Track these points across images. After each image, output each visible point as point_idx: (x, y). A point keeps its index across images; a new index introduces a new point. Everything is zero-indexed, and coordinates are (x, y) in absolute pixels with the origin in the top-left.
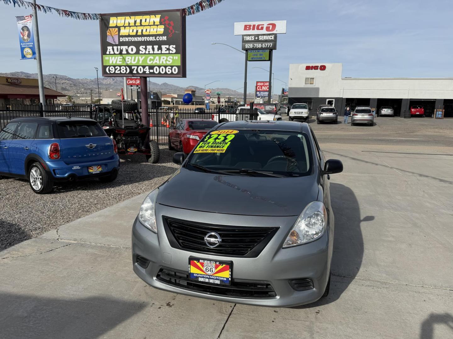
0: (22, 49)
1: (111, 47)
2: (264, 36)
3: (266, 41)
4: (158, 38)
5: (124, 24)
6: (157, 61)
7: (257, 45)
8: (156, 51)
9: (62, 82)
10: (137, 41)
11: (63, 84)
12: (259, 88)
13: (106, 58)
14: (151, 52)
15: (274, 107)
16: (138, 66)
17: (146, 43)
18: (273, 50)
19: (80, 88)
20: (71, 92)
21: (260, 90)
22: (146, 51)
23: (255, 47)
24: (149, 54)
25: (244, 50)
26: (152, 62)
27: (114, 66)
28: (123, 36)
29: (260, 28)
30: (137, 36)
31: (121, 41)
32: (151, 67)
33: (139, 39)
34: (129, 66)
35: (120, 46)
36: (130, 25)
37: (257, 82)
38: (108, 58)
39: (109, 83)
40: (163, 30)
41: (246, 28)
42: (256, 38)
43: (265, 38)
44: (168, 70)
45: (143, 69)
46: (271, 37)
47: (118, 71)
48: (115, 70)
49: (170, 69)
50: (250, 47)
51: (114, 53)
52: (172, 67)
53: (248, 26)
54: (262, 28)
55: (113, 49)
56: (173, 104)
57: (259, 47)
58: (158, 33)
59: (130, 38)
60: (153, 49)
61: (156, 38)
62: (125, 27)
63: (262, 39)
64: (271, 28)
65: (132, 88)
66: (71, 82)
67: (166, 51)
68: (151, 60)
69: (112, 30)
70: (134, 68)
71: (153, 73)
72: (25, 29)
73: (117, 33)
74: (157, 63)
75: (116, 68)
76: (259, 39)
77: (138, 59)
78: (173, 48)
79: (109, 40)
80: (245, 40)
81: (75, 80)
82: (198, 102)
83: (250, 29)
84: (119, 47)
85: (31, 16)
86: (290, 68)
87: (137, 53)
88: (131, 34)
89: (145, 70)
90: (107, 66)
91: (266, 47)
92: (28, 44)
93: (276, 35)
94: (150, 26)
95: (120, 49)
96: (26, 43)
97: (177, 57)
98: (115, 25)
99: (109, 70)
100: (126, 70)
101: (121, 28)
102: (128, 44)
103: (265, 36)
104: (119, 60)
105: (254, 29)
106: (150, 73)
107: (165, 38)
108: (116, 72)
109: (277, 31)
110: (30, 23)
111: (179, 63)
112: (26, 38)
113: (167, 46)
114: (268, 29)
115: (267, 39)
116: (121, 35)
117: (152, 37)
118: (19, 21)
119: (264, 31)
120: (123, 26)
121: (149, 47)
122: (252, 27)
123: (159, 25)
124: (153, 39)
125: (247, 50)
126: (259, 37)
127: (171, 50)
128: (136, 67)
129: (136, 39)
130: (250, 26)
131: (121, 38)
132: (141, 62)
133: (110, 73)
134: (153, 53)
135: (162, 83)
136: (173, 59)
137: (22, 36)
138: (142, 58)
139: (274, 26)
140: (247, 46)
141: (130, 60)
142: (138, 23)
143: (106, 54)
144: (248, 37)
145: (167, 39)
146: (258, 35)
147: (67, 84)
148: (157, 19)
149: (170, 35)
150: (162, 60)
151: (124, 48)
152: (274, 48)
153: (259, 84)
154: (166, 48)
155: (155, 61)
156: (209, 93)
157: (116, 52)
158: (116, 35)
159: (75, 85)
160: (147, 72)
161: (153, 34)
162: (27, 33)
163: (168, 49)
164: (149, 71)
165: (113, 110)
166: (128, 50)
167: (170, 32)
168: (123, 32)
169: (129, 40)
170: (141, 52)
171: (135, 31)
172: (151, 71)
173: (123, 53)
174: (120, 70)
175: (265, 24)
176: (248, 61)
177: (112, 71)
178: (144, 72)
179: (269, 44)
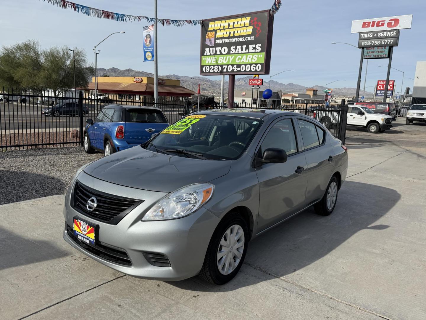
0: (145, 53)
1: (208, 49)
2: (384, 33)
3: (386, 37)
4: (247, 39)
5: (220, 28)
6: (244, 59)
7: (375, 43)
8: (244, 51)
9: (203, 83)
10: (230, 42)
11: (203, 85)
12: (380, 87)
13: (204, 59)
14: (240, 52)
15: (387, 107)
16: (228, 65)
17: (236, 44)
18: (394, 47)
19: (216, 88)
20: (209, 92)
21: (382, 89)
22: (236, 51)
23: (373, 44)
24: (238, 53)
25: (360, 48)
26: (240, 60)
27: (210, 66)
28: (218, 39)
29: (380, 24)
30: (229, 37)
31: (216, 43)
32: (239, 66)
33: (231, 40)
34: (220, 65)
35: (215, 47)
36: (225, 28)
37: (379, 81)
38: (205, 58)
39: (240, 84)
40: (251, 30)
41: (364, 25)
42: (375, 35)
43: (385, 34)
44: (253, 68)
45: (232, 67)
46: (392, 34)
47: (212, 70)
48: (210, 69)
49: (255, 66)
50: (367, 44)
51: (210, 54)
52: (256, 64)
53: (367, 24)
54: (383, 25)
55: (210, 51)
56: (293, 103)
57: (378, 44)
58: (247, 34)
59: (224, 40)
60: (242, 49)
61: (245, 39)
62: (220, 30)
63: (382, 36)
64: (393, 24)
65: (254, 88)
66: (209, 83)
67: (252, 50)
68: (239, 59)
69: (210, 33)
70: (225, 67)
71: (240, 71)
72: (148, 36)
73: (214, 36)
74: (243, 61)
75: (211, 67)
76: (379, 36)
77: (229, 58)
78: (258, 47)
79: (208, 43)
80: (362, 37)
81: (213, 81)
82: (319, 101)
83: (368, 26)
84: (214, 49)
85: (153, 26)
86: (417, 65)
87: (229, 53)
88: (225, 36)
89: (233, 69)
90: (204, 66)
91: (385, 44)
92: (149, 48)
93: (398, 32)
94: (241, 27)
95: (215, 50)
96: (147, 48)
97: (261, 55)
98: (213, 29)
99: (206, 70)
100: (218, 68)
101: (217, 31)
102: (222, 45)
103: (386, 33)
104: (213, 60)
105: (373, 26)
106: (238, 71)
107: (252, 38)
108: (211, 71)
109: (400, 26)
110: (152, 32)
111: (263, 61)
112: (148, 43)
113: (254, 46)
114: (389, 25)
115: (387, 35)
116: (216, 37)
117: (242, 38)
118: (144, 30)
119: (385, 28)
120: (219, 29)
121: (239, 47)
122: (371, 24)
123: (248, 26)
124: (242, 39)
125: (363, 48)
126: (379, 34)
127: (256, 49)
128: (226, 66)
129: (228, 41)
130: (370, 23)
131: (216, 40)
132: (230, 62)
133: (206, 72)
134: (241, 52)
135: (288, 83)
136: (258, 57)
137: (145, 43)
138: (232, 57)
139: (397, 21)
140: (364, 44)
141: (222, 60)
142: (231, 26)
143: (204, 55)
144: (366, 34)
145: (254, 39)
146: (377, 32)
147: (207, 85)
148: (247, 21)
149: (257, 35)
150: (248, 58)
151: (218, 49)
152: (396, 44)
153: (380, 83)
154: (252, 47)
155: (242, 60)
156: (330, 92)
157: (212, 53)
158: (213, 37)
159: (212, 86)
160: (235, 70)
161: (242, 35)
162: (149, 39)
163: (255, 48)
164: (237, 70)
165: (194, 103)
166: (221, 50)
167: (257, 32)
168: (219, 34)
169: (223, 41)
170: (231, 52)
171: (228, 33)
172: (239, 69)
173: (217, 53)
174: (214, 69)
175: (387, 20)
176: (364, 59)
177: (207, 70)
178: (233, 70)
179: (389, 41)
